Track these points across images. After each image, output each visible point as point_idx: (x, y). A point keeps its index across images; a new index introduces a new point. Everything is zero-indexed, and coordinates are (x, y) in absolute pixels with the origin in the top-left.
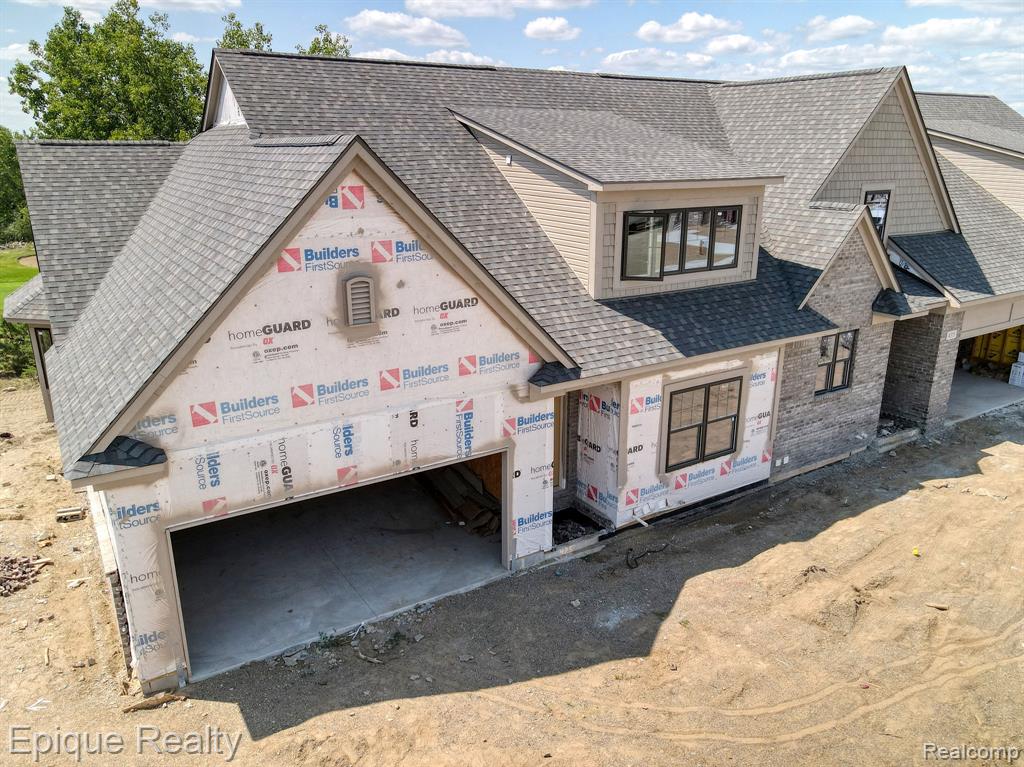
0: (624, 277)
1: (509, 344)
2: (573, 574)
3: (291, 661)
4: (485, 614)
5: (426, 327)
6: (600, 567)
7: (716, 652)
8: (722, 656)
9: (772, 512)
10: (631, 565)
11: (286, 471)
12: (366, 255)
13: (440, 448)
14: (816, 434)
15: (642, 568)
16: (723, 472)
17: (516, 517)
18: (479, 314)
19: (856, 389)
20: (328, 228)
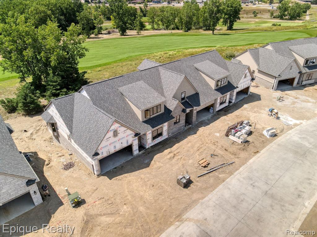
0: (145, 118)
1: (132, 132)
2: (142, 156)
3: (111, 171)
4: (132, 162)
5: (122, 134)
6: (145, 154)
7: (157, 164)
8: (158, 164)
9: (168, 142)
10: (149, 154)
11: (109, 152)
12: (116, 129)
13: (125, 145)
14: (175, 129)
15: (150, 154)
16: (161, 138)
17: (134, 150)
18: (129, 130)
19: (181, 122)
20: (113, 127)
